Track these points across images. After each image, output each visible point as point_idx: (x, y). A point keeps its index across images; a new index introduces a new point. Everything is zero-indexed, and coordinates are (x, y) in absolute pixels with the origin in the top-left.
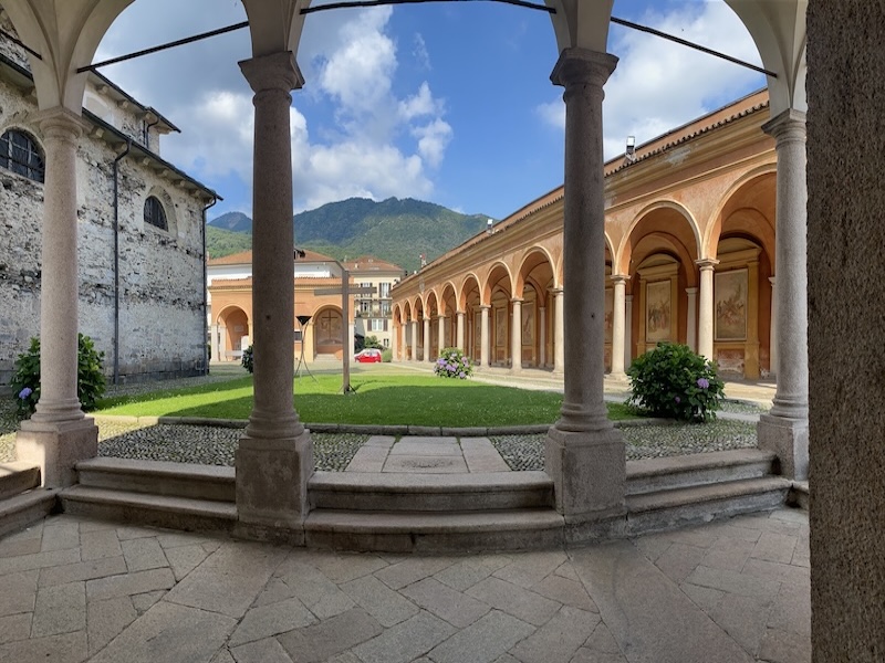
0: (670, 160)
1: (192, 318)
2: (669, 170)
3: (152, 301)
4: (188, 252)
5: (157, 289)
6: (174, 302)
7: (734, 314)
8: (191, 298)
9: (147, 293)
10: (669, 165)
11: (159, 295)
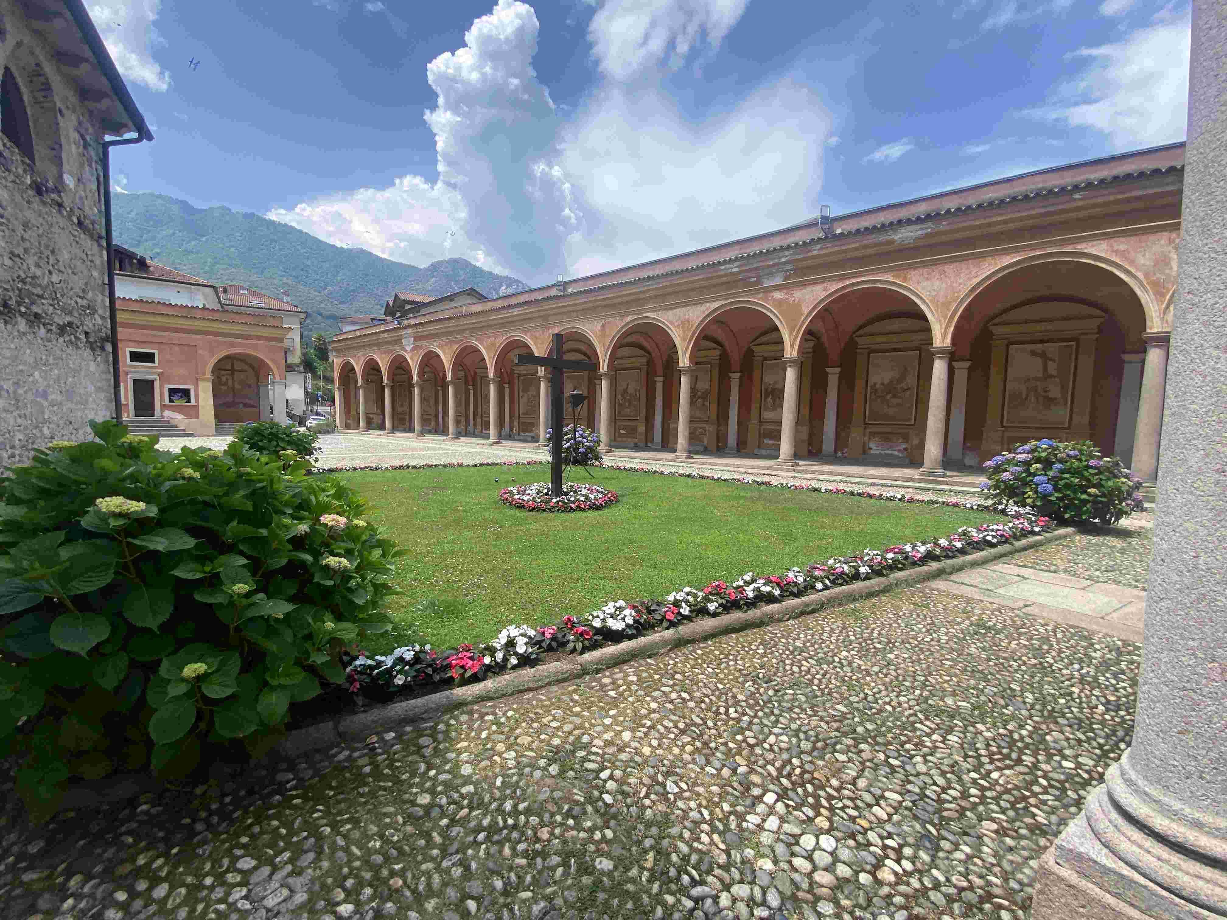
0: (896, 238)
1: (93, 367)
2: (889, 248)
3: (22, 326)
4: (80, 223)
5: (30, 294)
6: (62, 330)
7: (894, 396)
8: (89, 324)
9: (12, 303)
10: (892, 242)
11: (35, 309)
